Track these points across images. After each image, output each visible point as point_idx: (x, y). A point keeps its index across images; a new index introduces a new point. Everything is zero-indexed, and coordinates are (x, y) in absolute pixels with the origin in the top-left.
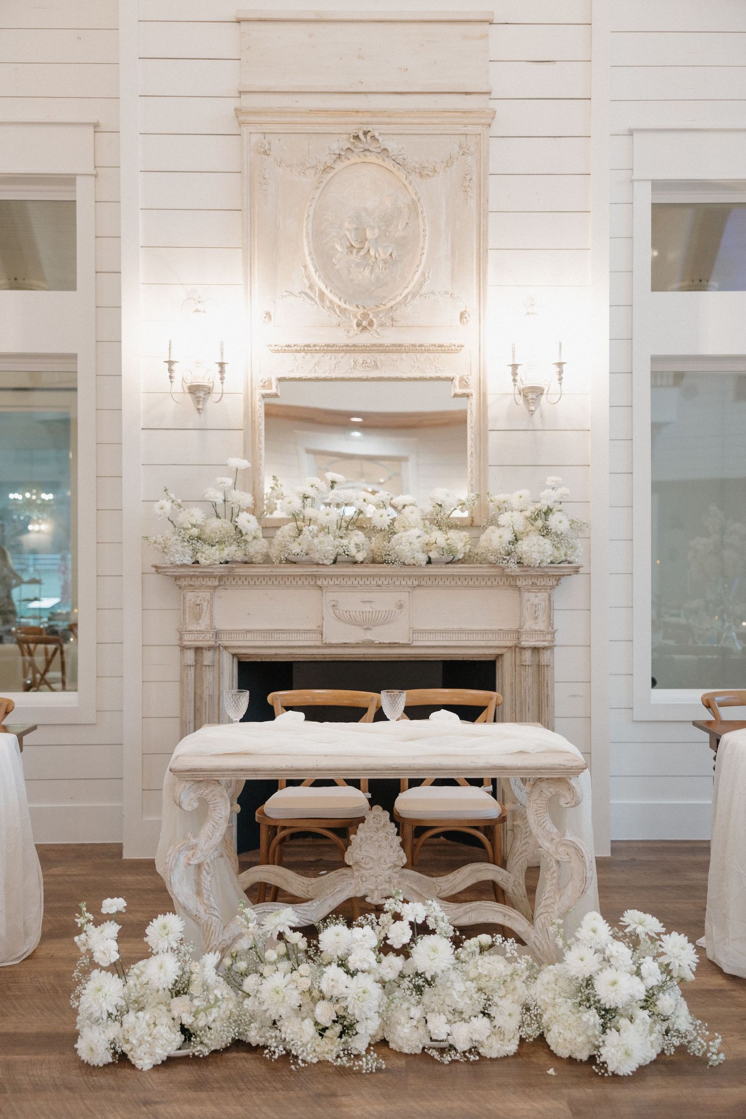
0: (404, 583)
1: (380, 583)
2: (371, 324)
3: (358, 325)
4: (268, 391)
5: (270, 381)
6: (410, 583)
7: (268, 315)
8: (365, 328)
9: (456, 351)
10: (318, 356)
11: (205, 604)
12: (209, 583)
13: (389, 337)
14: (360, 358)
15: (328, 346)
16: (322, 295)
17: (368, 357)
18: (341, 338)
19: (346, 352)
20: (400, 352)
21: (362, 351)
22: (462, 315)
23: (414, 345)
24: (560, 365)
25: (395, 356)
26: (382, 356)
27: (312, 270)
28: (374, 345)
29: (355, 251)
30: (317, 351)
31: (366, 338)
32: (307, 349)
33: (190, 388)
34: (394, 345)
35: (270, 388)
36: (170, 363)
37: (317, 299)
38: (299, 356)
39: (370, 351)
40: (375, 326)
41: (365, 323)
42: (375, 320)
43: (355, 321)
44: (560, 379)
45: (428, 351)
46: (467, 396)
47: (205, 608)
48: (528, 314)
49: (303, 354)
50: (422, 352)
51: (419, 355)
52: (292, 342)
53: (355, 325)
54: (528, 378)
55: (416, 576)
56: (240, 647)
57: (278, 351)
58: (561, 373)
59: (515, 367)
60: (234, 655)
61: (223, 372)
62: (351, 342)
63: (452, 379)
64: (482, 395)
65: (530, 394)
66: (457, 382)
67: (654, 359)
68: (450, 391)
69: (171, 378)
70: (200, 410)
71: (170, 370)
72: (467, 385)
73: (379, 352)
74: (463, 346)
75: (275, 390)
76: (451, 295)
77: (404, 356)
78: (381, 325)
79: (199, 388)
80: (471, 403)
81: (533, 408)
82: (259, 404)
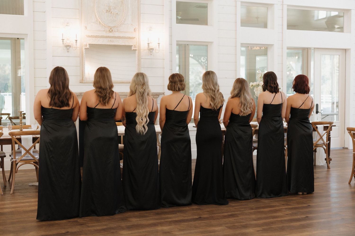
0: (122, 97)
2: (112, 31)
3: (109, 31)
4: (86, 47)
5: (87, 45)
6: (124, 97)
7: (86, 27)
8: (111, 32)
9: (133, 39)
10: (98, 38)
13: (117, 34)
14: (110, 39)
15: (101, 36)
16: (100, 23)
17: (112, 39)
18: (104, 34)
19: (106, 38)
20: (119, 38)
21: (110, 38)
22: (134, 29)
23: (123, 37)
24: (159, 44)
27: (97, 16)
28: (113, 36)
29: (108, 12)
30: (99, 37)
31: (111, 34)
32: (96, 37)
33: (66, 46)
34: (118, 37)
35: (87, 46)
36: (63, 40)
37: (99, 24)
40: (113, 31)
41: (111, 31)
42: (113, 30)
43: (108, 30)
44: (159, 47)
45: (126, 38)
46: (136, 50)
48: (150, 30)
49: (95, 38)
50: (125, 38)
51: (124, 39)
52: (93, 35)
53: (108, 31)
54: (152, 46)
55: (125, 95)
57: (89, 37)
58: (159, 45)
59: (148, 44)
61: (76, 42)
62: (107, 35)
63: (132, 46)
64: (139, 50)
65: (151, 50)
66: (133, 46)
67: (177, 41)
68: (132, 49)
69: (63, 43)
70: (68, 52)
71: (63, 42)
72: (136, 47)
73: (114, 38)
74: (135, 38)
75: (88, 47)
76: (132, 24)
77: (120, 39)
78: (115, 31)
79: (68, 46)
80: (137, 52)
81: (151, 54)
82: (84, 50)
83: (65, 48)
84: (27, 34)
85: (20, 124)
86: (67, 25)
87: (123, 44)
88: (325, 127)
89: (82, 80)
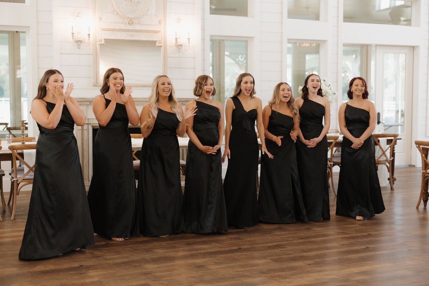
1: (138, 103)
2: (132, 23)
3: (129, 23)
4: (101, 43)
5: (101, 40)
7: (101, 19)
8: (130, 24)
9: (158, 33)
11: (85, 110)
12: (87, 104)
13: (138, 27)
14: (129, 33)
15: (120, 29)
16: (117, 13)
17: (132, 33)
18: (123, 27)
19: (125, 31)
21: (130, 31)
22: (159, 21)
23: (145, 30)
24: (189, 39)
25: (139, 33)
26: (136, 33)
27: (115, 5)
28: (133, 30)
30: (116, 31)
31: (131, 27)
32: (113, 30)
33: (76, 41)
34: (140, 30)
35: (101, 41)
36: (73, 33)
37: (116, 15)
38: (110, 32)
39: (132, 31)
40: (134, 24)
41: (131, 23)
42: (134, 22)
43: (128, 22)
44: (189, 43)
45: (150, 32)
46: (161, 46)
47: (85, 111)
48: (178, 22)
49: (111, 32)
50: (148, 32)
52: (109, 27)
53: (128, 23)
54: (180, 42)
56: (95, 124)
57: (104, 30)
58: (189, 41)
59: (176, 39)
60: (92, 126)
61: (89, 37)
62: (126, 28)
63: (156, 41)
64: (165, 46)
65: (179, 46)
66: (158, 42)
67: (211, 36)
68: (156, 45)
69: (73, 38)
70: (79, 48)
71: (73, 36)
72: (161, 43)
73: (135, 32)
74: (159, 31)
75: (103, 42)
76: (156, 15)
77: (142, 33)
78: (135, 23)
79: (79, 41)
80: (162, 49)
81: (180, 51)
82: (98, 47)
83: (75, 44)
84: (29, 27)
85: (22, 136)
86: (77, 16)
87: (146, 39)
88: (388, 140)
89: (97, 82)
